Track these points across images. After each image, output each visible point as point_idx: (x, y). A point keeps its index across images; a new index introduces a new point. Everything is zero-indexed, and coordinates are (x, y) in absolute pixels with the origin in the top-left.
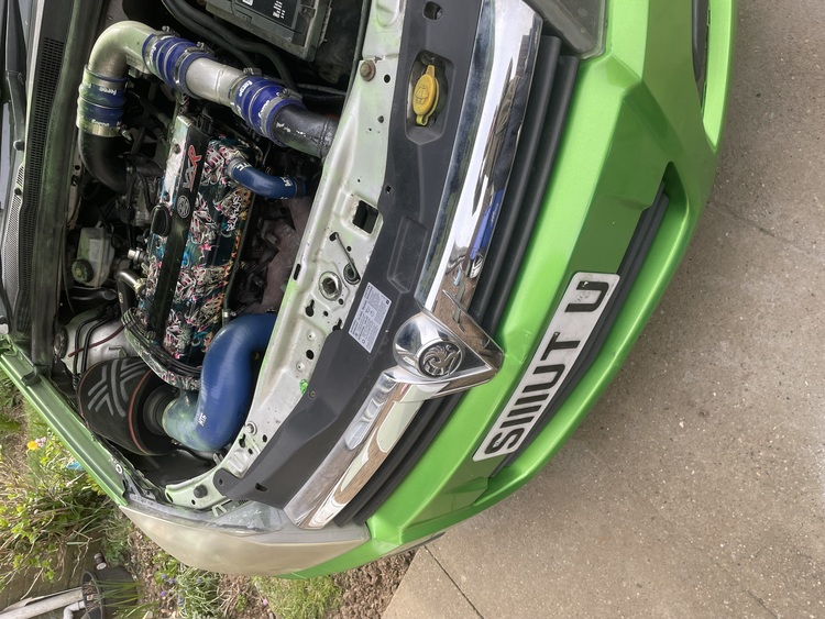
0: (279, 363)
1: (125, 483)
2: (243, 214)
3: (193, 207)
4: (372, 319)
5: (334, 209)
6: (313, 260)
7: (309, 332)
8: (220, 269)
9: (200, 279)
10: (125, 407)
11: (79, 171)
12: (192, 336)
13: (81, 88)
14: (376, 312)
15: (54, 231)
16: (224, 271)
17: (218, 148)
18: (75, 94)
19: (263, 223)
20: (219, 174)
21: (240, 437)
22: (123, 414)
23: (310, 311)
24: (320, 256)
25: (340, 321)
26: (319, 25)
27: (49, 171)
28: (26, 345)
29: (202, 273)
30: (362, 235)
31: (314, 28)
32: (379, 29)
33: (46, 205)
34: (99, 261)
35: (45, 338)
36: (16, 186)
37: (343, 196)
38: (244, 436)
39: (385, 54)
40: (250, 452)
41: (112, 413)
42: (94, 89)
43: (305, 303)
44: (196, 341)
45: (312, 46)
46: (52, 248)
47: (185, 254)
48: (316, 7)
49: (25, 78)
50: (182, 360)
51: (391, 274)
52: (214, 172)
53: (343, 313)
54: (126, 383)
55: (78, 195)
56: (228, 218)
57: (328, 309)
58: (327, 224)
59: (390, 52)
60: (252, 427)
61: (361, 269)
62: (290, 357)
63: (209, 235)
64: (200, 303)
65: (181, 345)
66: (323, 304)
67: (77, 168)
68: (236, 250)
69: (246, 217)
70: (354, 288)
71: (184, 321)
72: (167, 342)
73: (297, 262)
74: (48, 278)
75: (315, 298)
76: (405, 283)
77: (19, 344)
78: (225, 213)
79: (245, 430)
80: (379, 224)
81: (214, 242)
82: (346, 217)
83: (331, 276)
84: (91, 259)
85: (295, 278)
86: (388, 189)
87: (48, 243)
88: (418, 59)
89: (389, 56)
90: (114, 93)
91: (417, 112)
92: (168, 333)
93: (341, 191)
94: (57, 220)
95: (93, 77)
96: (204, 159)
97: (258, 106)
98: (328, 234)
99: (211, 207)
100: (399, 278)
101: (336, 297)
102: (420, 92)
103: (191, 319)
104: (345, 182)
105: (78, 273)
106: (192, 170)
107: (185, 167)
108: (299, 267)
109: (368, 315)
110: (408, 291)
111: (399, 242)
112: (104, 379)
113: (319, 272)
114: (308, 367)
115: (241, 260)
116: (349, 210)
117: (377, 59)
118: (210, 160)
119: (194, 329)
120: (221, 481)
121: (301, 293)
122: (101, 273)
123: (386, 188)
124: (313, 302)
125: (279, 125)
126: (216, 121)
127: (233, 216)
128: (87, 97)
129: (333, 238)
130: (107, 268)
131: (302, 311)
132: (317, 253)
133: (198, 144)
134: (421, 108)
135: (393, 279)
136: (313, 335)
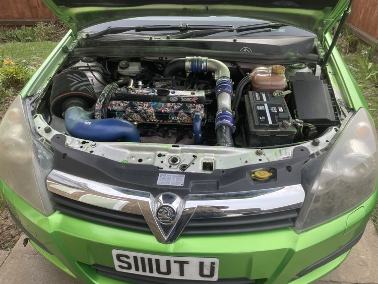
0: (131, 149)
1: (32, 96)
2: (179, 122)
3: (176, 102)
4: (171, 181)
5: (205, 154)
6: (183, 151)
7: (150, 157)
8: (154, 117)
9: (148, 110)
10: (76, 90)
11: (165, 59)
12: (120, 112)
13: (200, 57)
14: (175, 181)
15: (139, 53)
16: (154, 119)
17: (202, 108)
18: (197, 56)
19: (175, 130)
20: (193, 110)
21: (86, 141)
22: (72, 89)
23: (160, 155)
24: (184, 153)
25: (162, 168)
26: (263, 133)
27: (164, 49)
28: (79, 45)
29: (151, 110)
30: (201, 167)
31: (262, 131)
32: (274, 153)
33: (149, 49)
34: (130, 71)
35: (87, 53)
36: (153, 38)
37: (212, 156)
38: (88, 143)
39: (267, 157)
40: (82, 147)
41: (70, 85)
42: (202, 62)
43: (162, 153)
44: (118, 114)
45: (256, 132)
46: (131, 53)
47: (156, 103)
48: (269, 130)
49: (193, 37)
50: (108, 110)
51: (193, 182)
52: (193, 108)
53: (166, 169)
54: (86, 89)
55: (155, 60)
56: (177, 116)
57: (165, 162)
58: (199, 153)
59: (269, 159)
60: (95, 145)
61: (188, 170)
62: (135, 153)
63: (168, 111)
64: (137, 112)
65: (115, 108)
66: (166, 160)
67: (166, 59)
68: (163, 122)
69: (179, 123)
70: (178, 170)
71: (127, 107)
72: (114, 102)
73: (180, 145)
74: (117, 52)
75: (166, 156)
76: (192, 189)
77: (79, 43)
78: (179, 115)
79: (91, 142)
80: (209, 172)
81: (166, 113)
82: (205, 159)
83: (179, 160)
84: (130, 68)
85: (173, 146)
86: (223, 172)
87: (133, 51)
88: (271, 169)
89: (267, 158)
90: (202, 69)
91: (256, 173)
92: (118, 102)
93: (213, 154)
94: (144, 53)
95: (206, 61)
96: (196, 104)
97: (226, 118)
98: (195, 154)
99: (180, 109)
100: (193, 186)
101: (171, 164)
102: (262, 172)
103: (129, 110)
104: (217, 155)
105: (123, 63)
106: (189, 100)
107: (189, 98)
108: (178, 146)
109: (172, 179)
110: (190, 191)
111: (207, 182)
112: (83, 79)
113: (178, 155)
114: (134, 161)
115: (160, 125)
116: (207, 159)
117: (264, 155)
118: (197, 106)
119: (124, 112)
120: (58, 138)
121: (167, 150)
122: (124, 72)
123: (223, 171)
124: (164, 156)
125: (224, 127)
126: (211, 105)
127: (178, 118)
128: (198, 60)
129: (194, 156)
130: (127, 74)
131: (159, 152)
132: (185, 152)
133: (199, 100)
134: (257, 174)
135: (192, 184)
136: (150, 160)
